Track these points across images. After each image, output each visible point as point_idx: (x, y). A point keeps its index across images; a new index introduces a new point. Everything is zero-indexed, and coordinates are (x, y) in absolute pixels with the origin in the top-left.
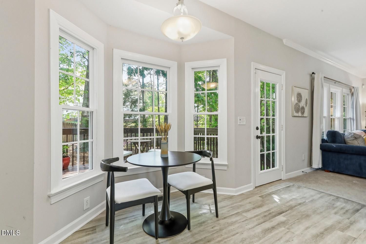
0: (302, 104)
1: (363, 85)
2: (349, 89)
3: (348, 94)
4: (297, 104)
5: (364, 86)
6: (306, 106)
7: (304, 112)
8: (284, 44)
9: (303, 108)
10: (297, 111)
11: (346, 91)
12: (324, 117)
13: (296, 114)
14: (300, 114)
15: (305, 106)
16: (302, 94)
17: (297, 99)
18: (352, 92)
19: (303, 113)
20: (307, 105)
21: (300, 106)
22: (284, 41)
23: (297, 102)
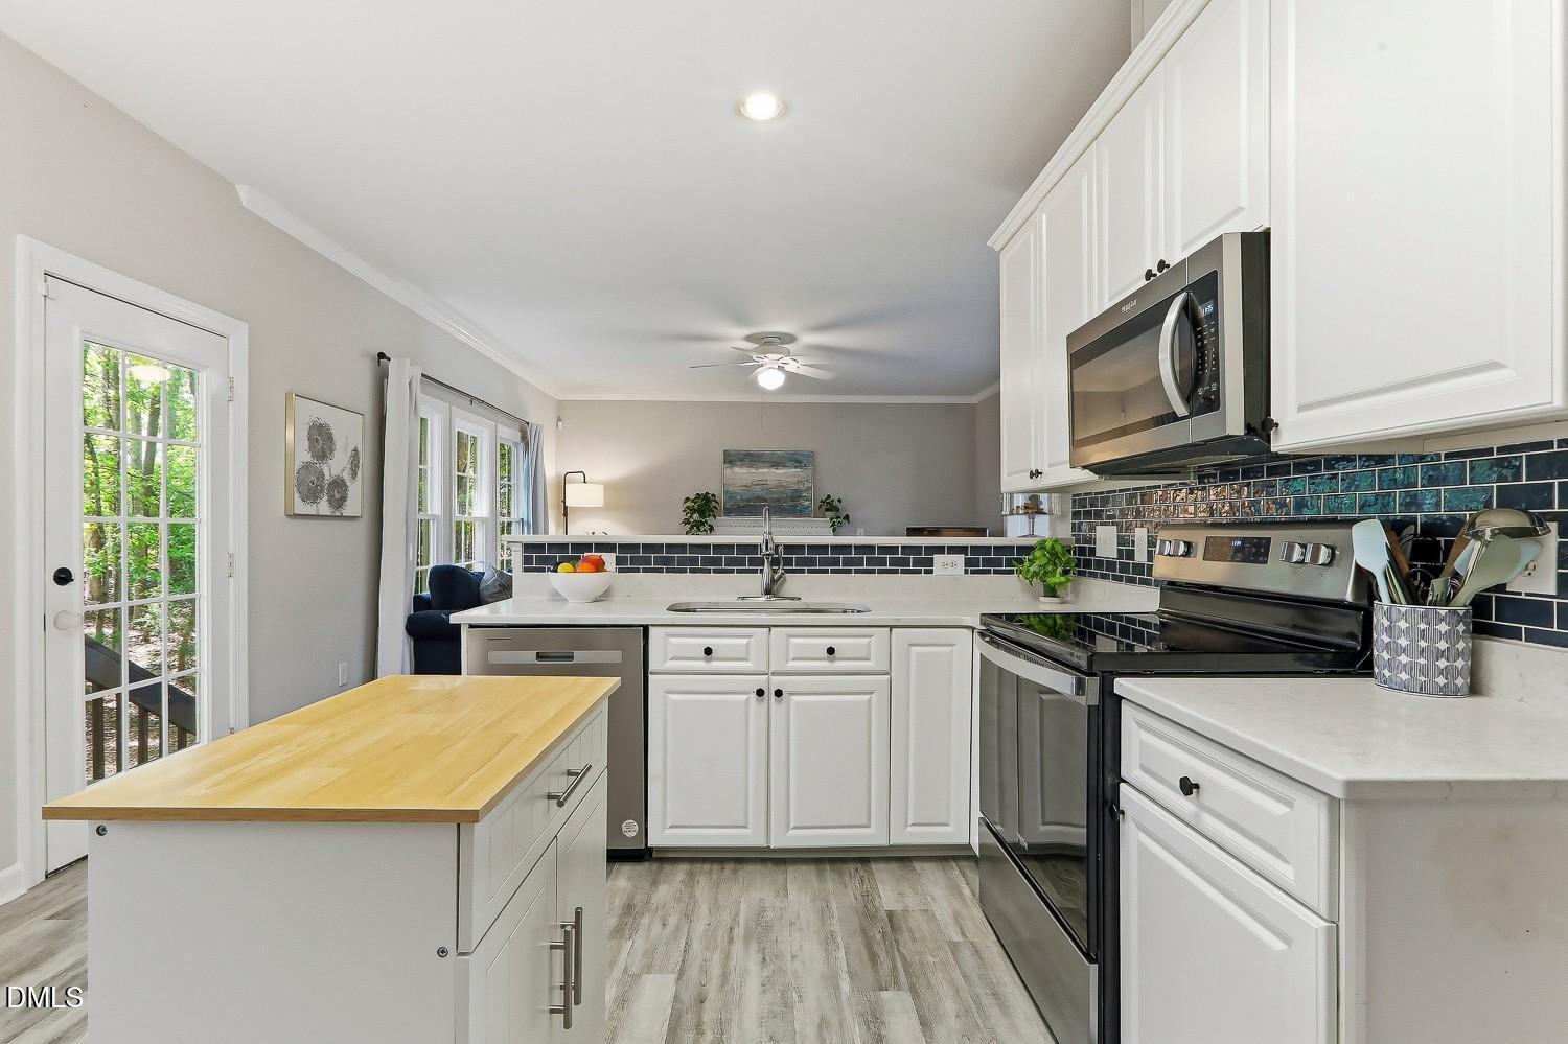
0: (336, 466)
1: (559, 420)
2: (518, 428)
3: (516, 444)
4: (307, 466)
5: (560, 423)
6: (354, 475)
7: (343, 499)
8: (244, 203)
9: (339, 485)
10: (311, 496)
11: (509, 434)
12: (434, 517)
13: (301, 508)
14: (324, 507)
15: (346, 476)
16: (334, 431)
17: (312, 448)
18: (527, 436)
19: (339, 502)
20: (359, 472)
21: (327, 476)
22: (243, 191)
23: (308, 457)
